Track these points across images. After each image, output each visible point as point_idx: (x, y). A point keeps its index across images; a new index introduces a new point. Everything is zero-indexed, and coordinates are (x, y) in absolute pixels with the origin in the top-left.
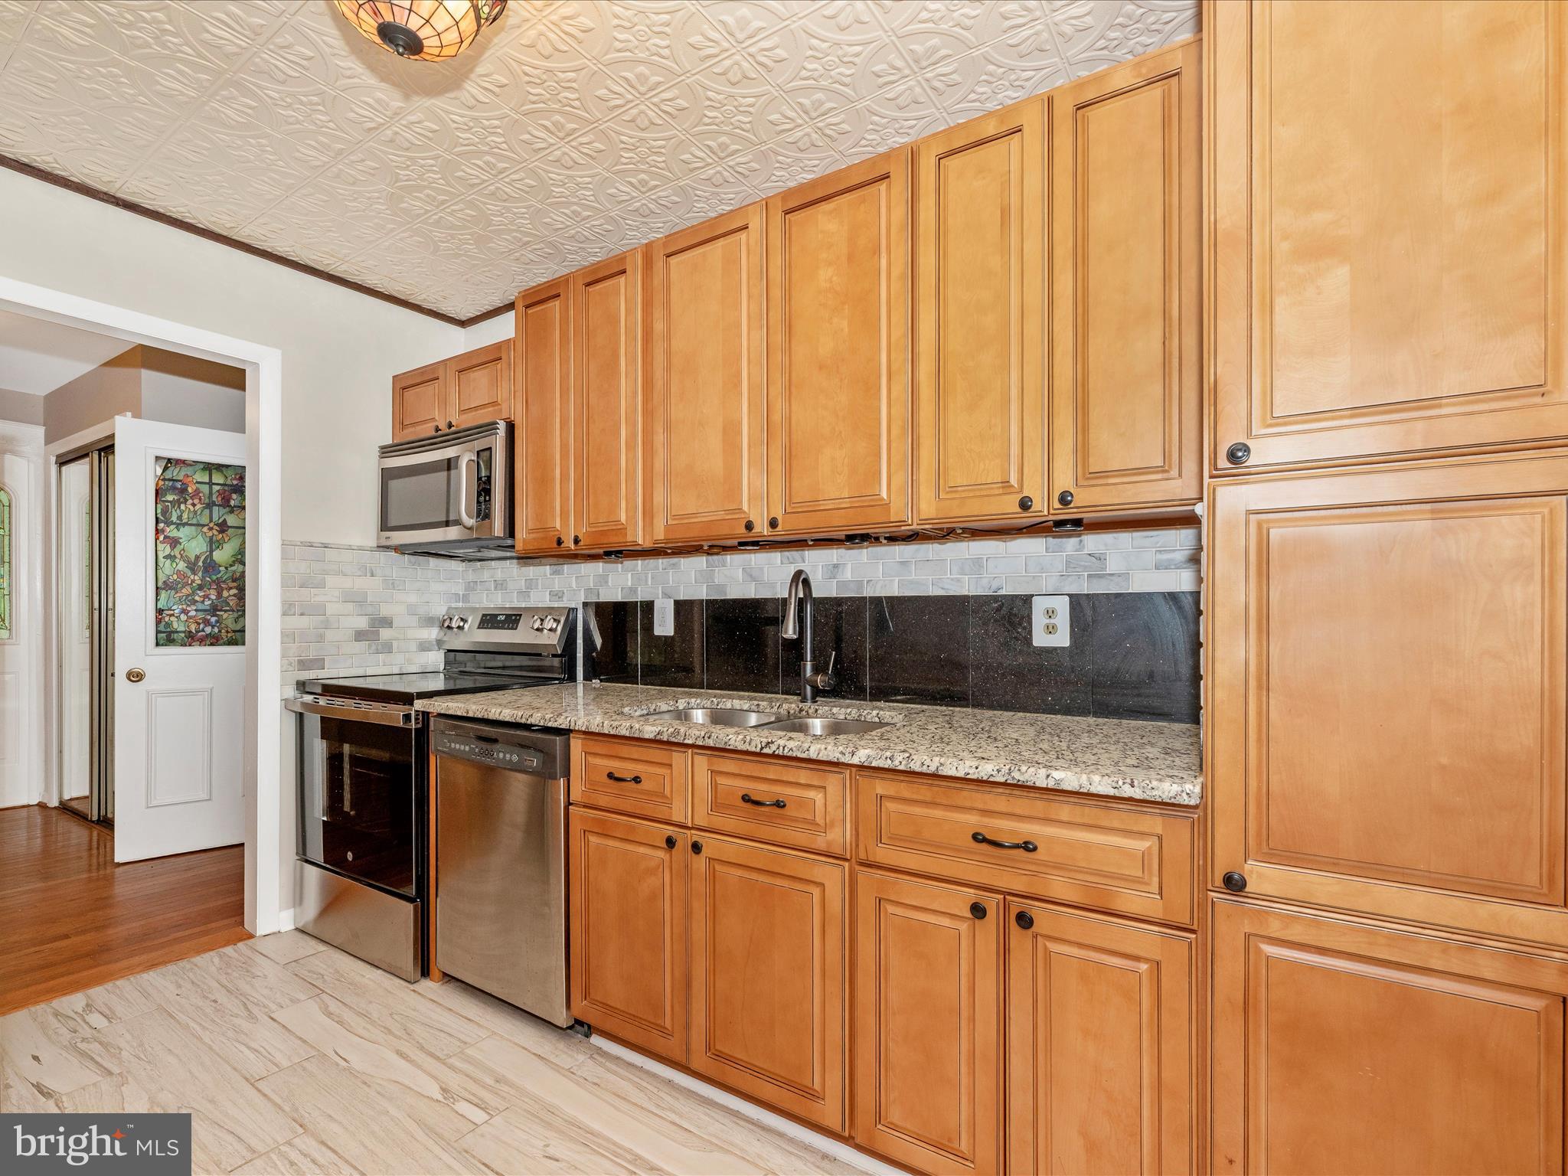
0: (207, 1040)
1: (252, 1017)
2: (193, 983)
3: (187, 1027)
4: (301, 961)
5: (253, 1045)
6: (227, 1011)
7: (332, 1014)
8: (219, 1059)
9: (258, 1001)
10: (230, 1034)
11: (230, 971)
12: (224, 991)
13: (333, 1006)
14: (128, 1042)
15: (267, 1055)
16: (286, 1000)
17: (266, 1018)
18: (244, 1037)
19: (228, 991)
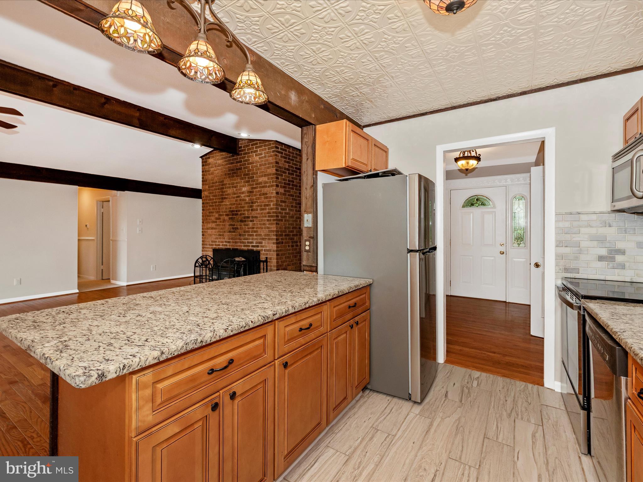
0: (490, 412)
1: (509, 416)
2: (508, 390)
3: (490, 403)
4: (549, 408)
5: (499, 425)
6: (505, 407)
7: (535, 437)
8: (486, 421)
9: (518, 411)
10: (498, 415)
11: (522, 393)
12: (512, 400)
13: (539, 434)
14: (474, 395)
15: (499, 432)
16: (526, 418)
17: (513, 419)
18: (500, 419)
19: (514, 400)
